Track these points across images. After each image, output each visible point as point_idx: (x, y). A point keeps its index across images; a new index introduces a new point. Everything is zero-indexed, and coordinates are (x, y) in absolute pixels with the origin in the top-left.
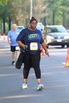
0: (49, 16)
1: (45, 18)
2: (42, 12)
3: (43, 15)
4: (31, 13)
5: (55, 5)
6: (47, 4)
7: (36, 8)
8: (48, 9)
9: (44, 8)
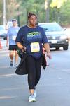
0: (23, 15)
1: (19, 16)
2: (16, 10)
3: (17, 14)
4: (5, 11)
5: (28, 3)
6: (20, 2)
7: (9, 6)
8: (22, 7)
9: (18, 6)
